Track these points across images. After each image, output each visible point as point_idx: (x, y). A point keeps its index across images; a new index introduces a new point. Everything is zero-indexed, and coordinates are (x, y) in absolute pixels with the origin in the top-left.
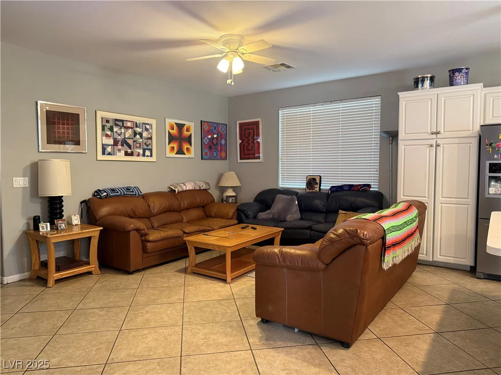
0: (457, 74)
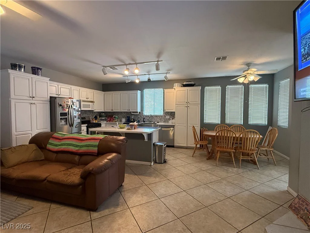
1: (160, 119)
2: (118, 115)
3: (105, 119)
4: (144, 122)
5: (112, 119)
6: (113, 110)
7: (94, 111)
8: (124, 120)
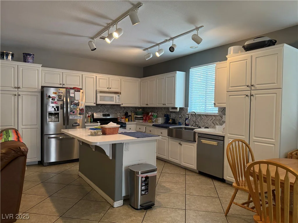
0: (29, 56)
1: (212, 121)
2: (158, 112)
3: (141, 117)
4: (186, 125)
5: (147, 119)
6: (148, 105)
7: (122, 106)
8: (160, 121)
